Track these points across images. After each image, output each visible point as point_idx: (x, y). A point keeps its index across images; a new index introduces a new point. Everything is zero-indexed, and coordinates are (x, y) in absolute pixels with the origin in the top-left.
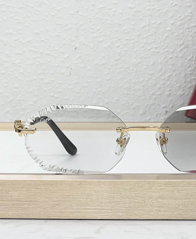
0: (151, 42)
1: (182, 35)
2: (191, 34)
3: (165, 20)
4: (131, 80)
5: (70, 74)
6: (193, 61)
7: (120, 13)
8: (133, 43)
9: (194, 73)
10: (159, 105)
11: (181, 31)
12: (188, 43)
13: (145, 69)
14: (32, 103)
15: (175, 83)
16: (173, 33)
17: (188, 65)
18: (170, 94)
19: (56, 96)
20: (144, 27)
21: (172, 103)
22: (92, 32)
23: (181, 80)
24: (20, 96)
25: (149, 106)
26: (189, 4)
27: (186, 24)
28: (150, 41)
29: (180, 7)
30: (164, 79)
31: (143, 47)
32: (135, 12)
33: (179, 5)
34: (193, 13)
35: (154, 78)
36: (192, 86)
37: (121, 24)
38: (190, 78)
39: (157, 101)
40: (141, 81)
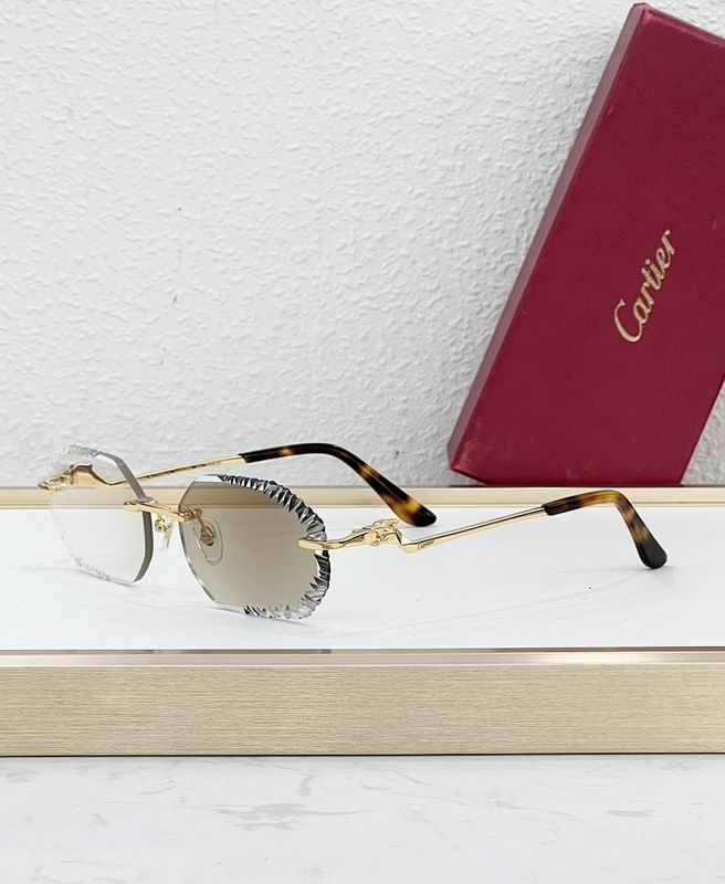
0: (361, 284)
1: (436, 268)
2: (458, 265)
3: (395, 231)
4: (310, 375)
5: (162, 363)
6: (461, 330)
7: (284, 213)
8: (316, 287)
9: (466, 360)
10: (379, 437)
11: (434, 259)
12: (449, 288)
13: (346, 348)
14: (69, 433)
15: (419, 384)
16: (414, 262)
17: (450, 341)
18: (406, 410)
19: (127, 414)
20: (344, 246)
21: (410, 431)
22: (216, 261)
23: (434, 376)
24: (39, 415)
25: (354, 439)
26: (452, 193)
27: (446, 242)
28: (359, 281)
29: (430, 198)
30: (392, 374)
31: (339, 296)
32: (320, 211)
33: (429, 195)
34: (462, 215)
35: (367, 372)
36: (460, 390)
37: (285, 241)
38: (455, 372)
39: (373, 427)
40: (335, 378)
